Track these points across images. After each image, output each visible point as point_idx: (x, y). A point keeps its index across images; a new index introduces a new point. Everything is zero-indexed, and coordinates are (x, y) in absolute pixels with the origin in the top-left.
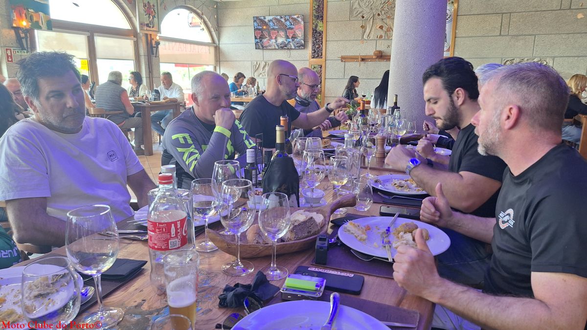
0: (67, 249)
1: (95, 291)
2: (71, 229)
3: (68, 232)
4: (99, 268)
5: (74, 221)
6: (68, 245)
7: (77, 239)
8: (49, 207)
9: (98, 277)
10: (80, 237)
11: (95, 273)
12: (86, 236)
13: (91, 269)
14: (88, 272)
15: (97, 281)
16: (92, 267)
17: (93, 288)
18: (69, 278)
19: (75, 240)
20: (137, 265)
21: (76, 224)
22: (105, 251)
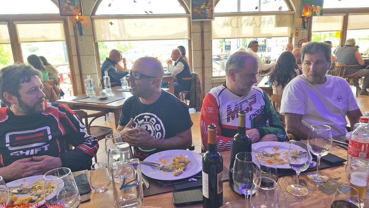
0: (308, 141)
1: (317, 165)
2: (311, 133)
3: (310, 134)
4: (320, 154)
5: (313, 130)
6: (309, 139)
7: (313, 138)
8: (303, 120)
9: (319, 158)
10: (314, 138)
11: (318, 156)
12: (317, 138)
13: (317, 153)
14: (315, 154)
15: (319, 160)
16: (317, 152)
17: (316, 163)
18: (306, 154)
19: (312, 139)
20: (340, 160)
21: (314, 131)
22: (325, 147)
